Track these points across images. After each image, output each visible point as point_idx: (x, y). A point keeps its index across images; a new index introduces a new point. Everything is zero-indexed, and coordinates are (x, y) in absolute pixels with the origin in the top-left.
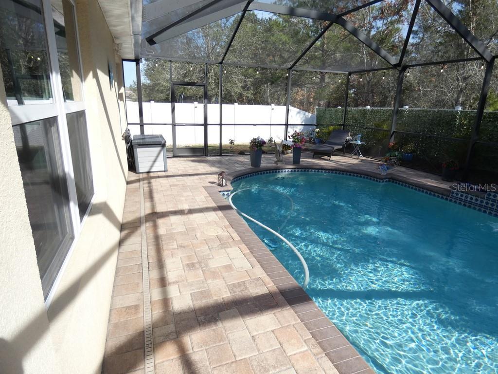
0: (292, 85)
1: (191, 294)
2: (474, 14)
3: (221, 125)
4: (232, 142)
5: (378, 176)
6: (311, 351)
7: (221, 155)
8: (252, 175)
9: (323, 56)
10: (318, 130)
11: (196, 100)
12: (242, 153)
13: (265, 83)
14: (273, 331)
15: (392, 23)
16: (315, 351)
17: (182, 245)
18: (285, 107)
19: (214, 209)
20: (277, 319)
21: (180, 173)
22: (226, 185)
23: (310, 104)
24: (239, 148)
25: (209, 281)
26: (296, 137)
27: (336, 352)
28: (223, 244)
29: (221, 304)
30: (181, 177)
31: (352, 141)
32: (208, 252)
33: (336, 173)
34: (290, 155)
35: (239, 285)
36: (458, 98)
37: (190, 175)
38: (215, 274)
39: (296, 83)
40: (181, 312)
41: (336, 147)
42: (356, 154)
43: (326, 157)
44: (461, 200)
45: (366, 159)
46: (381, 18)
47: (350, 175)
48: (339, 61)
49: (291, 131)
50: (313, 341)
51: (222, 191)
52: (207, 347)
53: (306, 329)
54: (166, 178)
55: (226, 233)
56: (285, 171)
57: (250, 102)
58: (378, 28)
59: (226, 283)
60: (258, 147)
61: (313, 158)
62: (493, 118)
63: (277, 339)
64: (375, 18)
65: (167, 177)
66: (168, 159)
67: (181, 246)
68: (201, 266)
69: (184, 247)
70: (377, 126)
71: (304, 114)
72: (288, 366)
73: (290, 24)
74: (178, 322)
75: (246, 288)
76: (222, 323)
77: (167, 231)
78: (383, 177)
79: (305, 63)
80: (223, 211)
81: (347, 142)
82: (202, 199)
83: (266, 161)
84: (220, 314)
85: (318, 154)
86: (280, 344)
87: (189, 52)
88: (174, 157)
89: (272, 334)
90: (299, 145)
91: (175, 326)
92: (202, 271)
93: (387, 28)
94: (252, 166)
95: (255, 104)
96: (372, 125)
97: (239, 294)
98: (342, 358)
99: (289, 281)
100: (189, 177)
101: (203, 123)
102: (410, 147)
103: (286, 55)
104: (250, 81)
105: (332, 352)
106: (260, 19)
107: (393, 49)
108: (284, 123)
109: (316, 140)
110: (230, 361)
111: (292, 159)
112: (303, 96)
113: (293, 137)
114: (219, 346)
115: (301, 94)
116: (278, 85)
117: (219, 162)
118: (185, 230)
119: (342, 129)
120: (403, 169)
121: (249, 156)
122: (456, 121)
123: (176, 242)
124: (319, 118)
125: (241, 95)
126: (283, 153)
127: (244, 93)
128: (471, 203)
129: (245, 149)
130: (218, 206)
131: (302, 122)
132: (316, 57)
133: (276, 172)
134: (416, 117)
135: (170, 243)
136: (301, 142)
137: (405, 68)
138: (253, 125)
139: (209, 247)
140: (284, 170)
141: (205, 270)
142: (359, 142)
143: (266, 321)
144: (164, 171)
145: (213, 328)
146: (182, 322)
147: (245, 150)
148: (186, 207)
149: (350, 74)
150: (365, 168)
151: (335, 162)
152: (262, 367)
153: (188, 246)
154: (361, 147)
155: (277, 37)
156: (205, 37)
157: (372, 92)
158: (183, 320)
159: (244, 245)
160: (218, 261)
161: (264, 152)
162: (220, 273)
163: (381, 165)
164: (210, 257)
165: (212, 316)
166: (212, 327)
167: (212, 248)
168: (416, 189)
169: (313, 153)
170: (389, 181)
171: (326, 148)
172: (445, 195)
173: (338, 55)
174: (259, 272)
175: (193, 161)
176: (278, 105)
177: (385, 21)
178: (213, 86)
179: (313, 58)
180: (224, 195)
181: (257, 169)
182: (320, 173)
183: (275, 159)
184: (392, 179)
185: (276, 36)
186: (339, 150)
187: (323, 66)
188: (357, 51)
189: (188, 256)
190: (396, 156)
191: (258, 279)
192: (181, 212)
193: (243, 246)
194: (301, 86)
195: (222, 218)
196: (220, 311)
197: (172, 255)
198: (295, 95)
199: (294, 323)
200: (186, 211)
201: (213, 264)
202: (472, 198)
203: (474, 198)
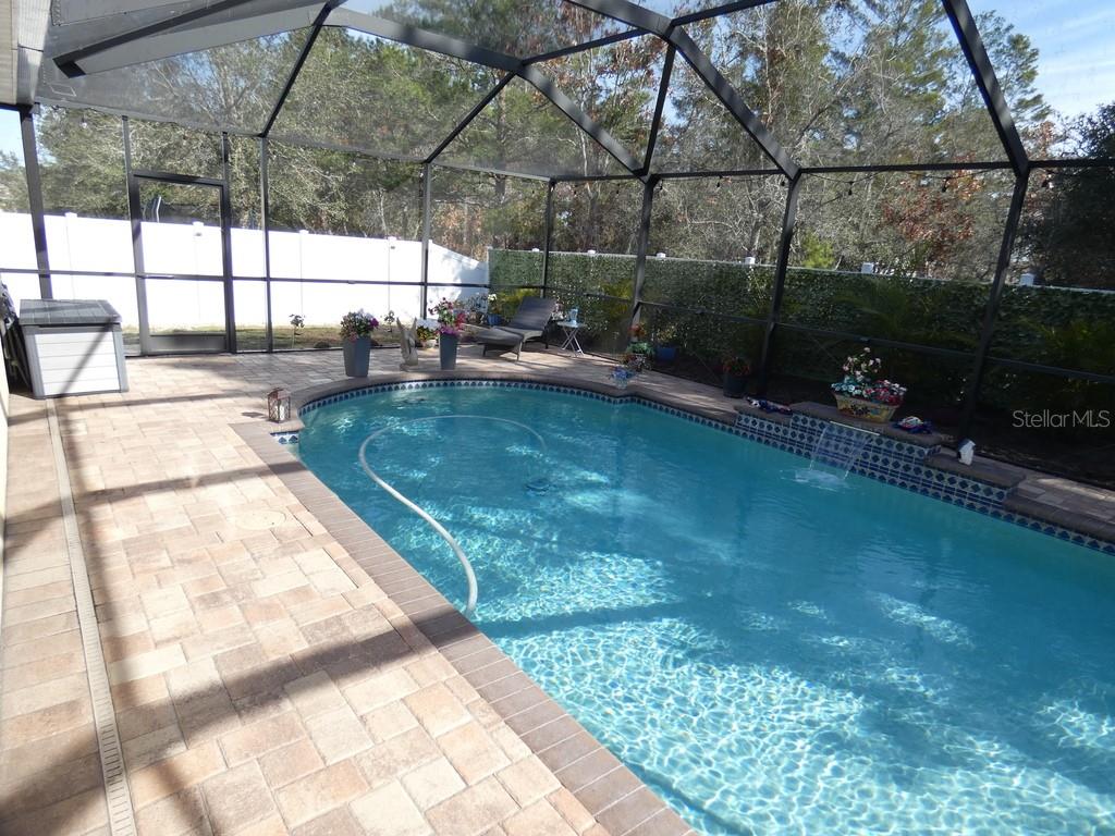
0: (434, 196)
1: (215, 659)
2: (774, 85)
3: (268, 279)
4: (297, 322)
5: (611, 391)
7: (270, 352)
8: (355, 393)
9: (499, 139)
10: (492, 297)
12: (322, 345)
13: (371, 187)
14: (402, 700)
16: (486, 720)
17: (185, 557)
18: (420, 243)
19: (260, 473)
20: (412, 676)
22: (288, 417)
23: (474, 240)
24: (316, 335)
25: (258, 626)
26: (445, 312)
28: (286, 545)
29: (289, 667)
31: (562, 320)
32: (253, 565)
33: (530, 387)
34: (432, 351)
35: (328, 623)
36: (752, 240)
38: (269, 610)
39: (441, 192)
41: (529, 334)
42: (569, 349)
43: (509, 355)
44: (753, 430)
45: (590, 357)
46: (612, 71)
47: (558, 390)
48: (534, 151)
49: (435, 297)
51: (279, 433)
52: (262, 754)
53: (468, 685)
55: (294, 524)
56: (424, 386)
57: (338, 228)
59: (297, 625)
60: (360, 333)
61: (484, 356)
63: (413, 713)
64: (601, 71)
65: (129, 404)
66: (128, 362)
67: (182, 561)
68: (235, 597)
69: (189, 562)
70: (610, 290)
71: (460, 261)
72: (435, 755)
73: (426, 59)
74: (187, 719)
75: (344, 629)
77: (139, 532)
78: (623, 393)
79: (460, 150)
80: (285, 476)
81: (551, 322)
82: (229, 452)
83: (378, 366)
84: (286, 687)
85: (494, 349)
88: (144, 356)
89: (402, 705)
90: (450, 327)
91: (179, 727)
92: (239, 606)
94: (348, 374)
95: (350, 235)
96: (600, 290)
97: (328, 641)
99: (434, 604)
102: (670, 333)
103: (419, 128)
104: (335, 181)
105: (518, 716)
106: (356, 39)
107: (636, 138)
108: (419, 281)
109: (490, 319)
110: (314, 770)
111: (439, 359)
112: (460, 220)
113: (440, 312)
114: (288, 746)
115: (454, 217)
116: (403, 193)
117: (268, 368)
118: (190, 524)
119: (541, 296)
120: (658, 377)
121: (341, 353)
122: (747, 285)
123: (168, 553)
124: (495, 273)
125: (315, 211)
126: (419, 346)
127: (324, 207)
128: (768, 435)
129: (330, 337)
130: (270, 466)
131: (456, 279)
132: (484, 138)
133: (403, 387)
135: (150, 556)
136: (457, 322)
137: (655, 179)
138: (347, 282)
139: (252, 554)
141: (246, 604)
142: (574, 324)
143: (388, 683)
144: (119, 392)
145: (272, 716)
146: (197, 717)
148: (187, 473)
149: (553, 183)
150: (584, 376)
151: (528, 365)
152: (384, 766)
153: (197, 559)
154: (581, 333)
155: (398, 86)
156: (217, 64)
157: (600, 222)
158: (199, 713)
159: (336, 543)
160: (276, 580)
161: (375, 345)
162: (282, 607)
163: (616, 369)
164: (256, 576)
165: (270, 694)
166: (271, 714)
167: (261, 556)
168: (678, 415)
169: (483, 347)
170: (632, 400)
172: (726, 422)
174: (372, 593)
176: (406, 238)
177: (621, 78)
178: (242, 185)
179: (478, 140)
180: (282, 441)
181: (361, 383)
182: (497, 388)
183: (402, 360)
184: (636, 397)
185: (394, 82)
186: (536, 339)
187: (500, 161)
188: (568, 135)
189: (201, 580)
190: (644, 352)
191: (369, 608)
192: (176, 486)
193: (335, 546)
194: (454, 199)
195: (283, 492)
196: (285, 682)
197: (159, 582)
198: (443, 217)
201: (264, 590)
202: (769, 427)
203: (773, 426)
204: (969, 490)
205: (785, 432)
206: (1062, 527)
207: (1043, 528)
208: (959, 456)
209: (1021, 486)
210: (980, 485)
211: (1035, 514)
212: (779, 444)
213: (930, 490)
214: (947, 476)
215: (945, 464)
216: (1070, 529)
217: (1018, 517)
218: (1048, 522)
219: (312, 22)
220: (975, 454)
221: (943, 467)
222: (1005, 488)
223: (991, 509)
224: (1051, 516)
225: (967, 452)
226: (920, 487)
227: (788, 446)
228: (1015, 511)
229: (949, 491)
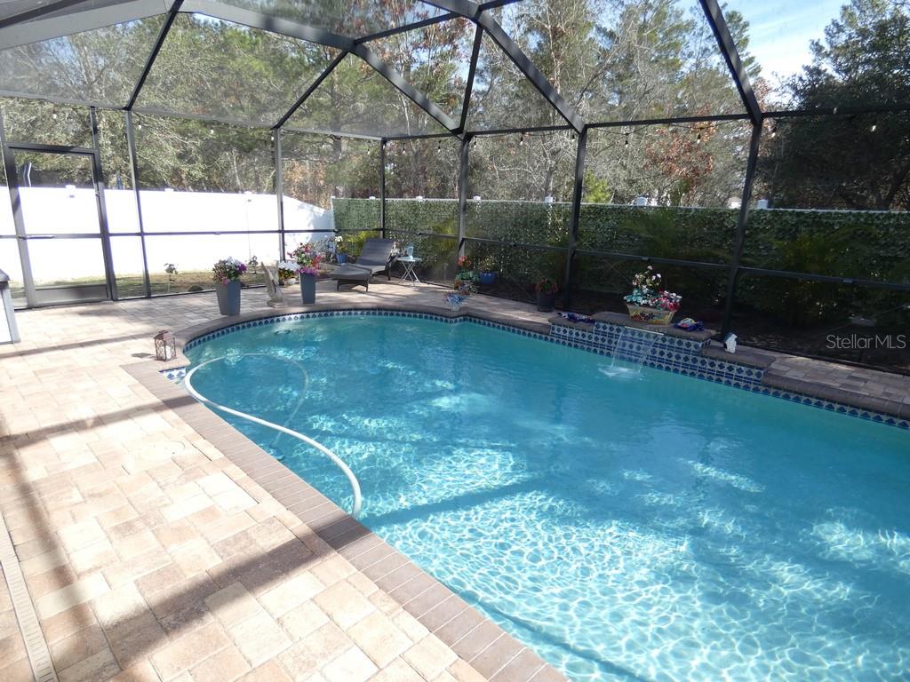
0: (283, 155)
1: (136, 582)
2: (557, 56)
3: (142, 234)
4: (170, 270)
5: (448, 313)
6: (380, 610)
7: (149, 297)
8: (230, 329)
9: (333, 105)
10: (339, 239)
11: (69, 181)
12: (196, 289)
13: (225, 150)
14: (312, 600)
15: (443, 57)
16: (386, 609)
17: (95, 492)
18: (275, 196)
19: (156, 408)
20: (318, 577)
21: (54, 342)
22: (174, 357)
23: (319, 190)
24: (188, 279)
25: (172, 548)
26: (303, 255)
27: (418, 599)
28: (189, 472)
29: (207, 582)
30: (61, 352)
31: (399, 256)
32: (160, 493)
33: (380, 314)
34: (295, 287)
35: (236, 539)
36: (548, 182)
37: (82, 345)
38: (181, 532)
39: (288, 152)
40: (119, 623)
41: (376, 269)
42: (408, 279)
43: (359, 287)
44: (564, 338)
45: (426, 285)
46: (425, 46)
47: (403, 315)
48: (364, 114)
49: (293, 243)
50: (382, 593)
51: (167, 371)
52: (192, 666)
53: (367, 579)
54: (20, 358)
55: (192, 451)
56: (290, 319)
57: (197, 186)
58: (422, 63)
59: (209, 543)
60: (230, 278)
61: (338, 290)
62: (595, 213)
63: (323, 610)
64: (416, 46)
65: (22, 354)
66: (17, 314)
67: (92, 496)
68: (148, 524)
69: (100, 495)
70: (438, 229)
71: (312, 210)
72: (348, 646)
73: (265, 38)
74: (118, 642)
75: (252, 541)
76: (214, 614)
77: (48, 472)
78: (456, 314)
79: (302, 115)
80: (176, 409)
81: (392, 258)
82: (123, 392)
83: (251, 302)
84: (206, 601)
85: (346, 283)
86: (329, 616)
87: (40, 75)
88: (30, 308)
90: (311, 268)
91: (111, 651)
92: (153, 531)
93: (437, 64)
94: (223, 314)
95: (209, 191)
96: (429, 229)
97: (239, 555)
98: (429, 606)
99: (327, 511)
100: (81, 349)
101: (98, 231)
102: (489, 261)
103: (264, 98)
104: (193, 144)
105: (413, 602)
106: (202, 22)
107: (448, 101)
108: (277, 229)
109: (338, 257)
110: (243, 674)
111: (300, 295)
112: (303, 174)
113: (298, 255)
115: (300, 171)
116: (255, 154)
117: (148, 312)
118: (96, 460)
119: (381, 236)
120: (482, 298)
121: (215, 294)
122: (547, 219)
123: (79, 489)
124: (339, 217)
125: (176, 172)
126: (281, 284)
127: (185, 168)
128: (577, 341)
129: (201, 281)
130: (164, 401)
131: (309, 225)
132: (321, 105)
133: (272, 321)
134: (494, 214)
135: (62, 493)
136: (314, 263)
137: (470, 137)
138: (214, 233)
139: (158, 483)
140: (287, 317)
141: (158, 530)
142: (411, 259)
144: (12, 343)
146: (127, 639)
147: (203, 284)
148: (86, 413)
149: (384, 141)
150: (426, 302)
151: (376, 294)
152: (304, 662)
153: (108, 492)
154: (417, 266)
155: (243, 63)
156: (77, 46)
157: (424, 172)
158: (128, 635)
159: (234, 466)
160: (183, 504)
161: (243, 286)
162: (193, 528)
163: (450, 295)
164: (164, 503)
165: (192, 609)
167: (167, 484)
168: (504, 329)
169: (336, 282)
170: (465, 320)
171: (357, 271)
172: (542, 332)
173: (361, 106)
174: (271, 507)
175: (82, 314)
176: (259, 191)
177: (433, 53)
178: (110, 151)
179: (318, 106)
180: (171, 377)
181: (234, 320)
182: (353, 316)
183: (268, 297)
184: (468, 316)
185: (239, 60)
186: (380, 273)
187: (336, 125)
188: (391, 101)
189: (113, 512)
190: (470, 279)
191: (271, 521)
192: (78, 426)
193: (233, 469)
194: (300, 157)
195: (178, 423)
196: (205, 596)
197: (73, 517)
198: (289, 172)
199: (346, 575)
200: (90, 423)
201: (173, 515)
202: (577, 334)
203: (580, 333)
204: (734, 372)
205: (590, 337)
206: (806, 395)
207: (792, 397)
208: (725, 346)
209: (773, 366)
210: (743, 368)
211: (785, 387)
212: (586, 347)
213: (705, 375)
214: (717, 363)
215: (716, 354)
216: (812, 396)
217: (772, 391)
218: (795, 392)
219: (168, 9)
220: (738, 344)
221: (715, 356)
222: (761, 369)
223: (752, 386)
224: (797, 388)
225: (731, 342)
226: (698, 373)
227: (593, 348)
228: (770, 386)
229: (720, 374)
